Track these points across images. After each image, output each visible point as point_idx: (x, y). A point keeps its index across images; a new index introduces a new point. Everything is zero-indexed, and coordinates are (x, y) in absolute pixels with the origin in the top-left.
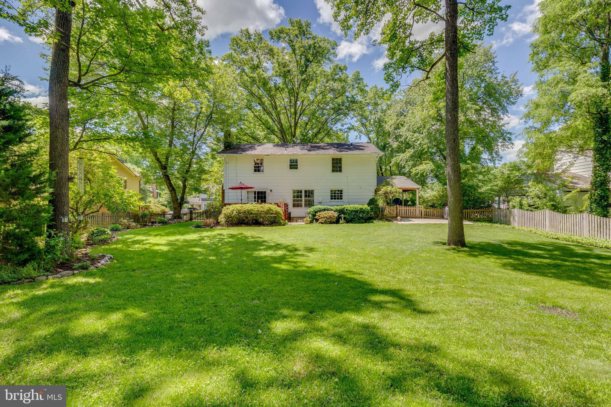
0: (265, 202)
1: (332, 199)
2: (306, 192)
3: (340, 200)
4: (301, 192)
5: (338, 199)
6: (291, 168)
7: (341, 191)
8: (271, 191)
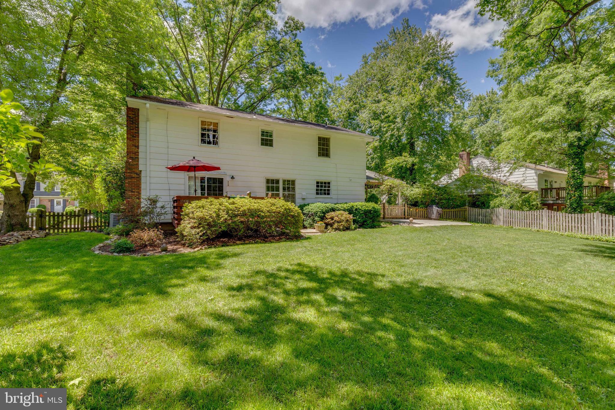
0: (221, 195)
1: (317, 194)
2: (284, 181)
3: (327, 196)
4: (277, 182)
5: (325, 194)
6: (262, 144)
7: (329, 183)
8: (233, 178)
